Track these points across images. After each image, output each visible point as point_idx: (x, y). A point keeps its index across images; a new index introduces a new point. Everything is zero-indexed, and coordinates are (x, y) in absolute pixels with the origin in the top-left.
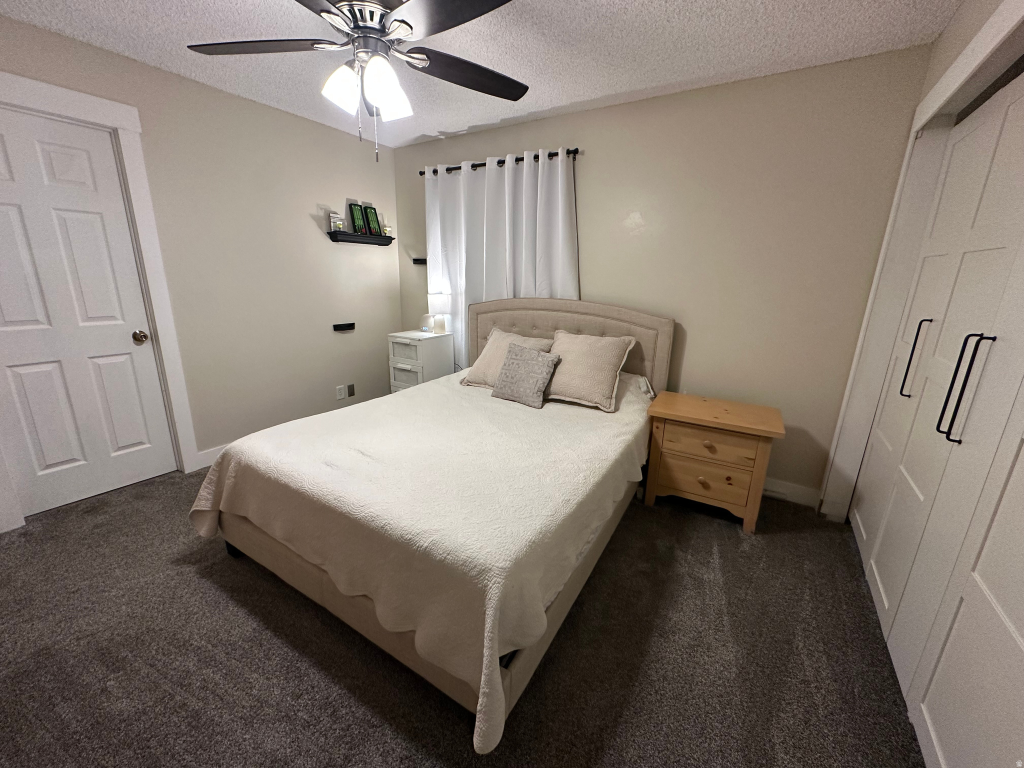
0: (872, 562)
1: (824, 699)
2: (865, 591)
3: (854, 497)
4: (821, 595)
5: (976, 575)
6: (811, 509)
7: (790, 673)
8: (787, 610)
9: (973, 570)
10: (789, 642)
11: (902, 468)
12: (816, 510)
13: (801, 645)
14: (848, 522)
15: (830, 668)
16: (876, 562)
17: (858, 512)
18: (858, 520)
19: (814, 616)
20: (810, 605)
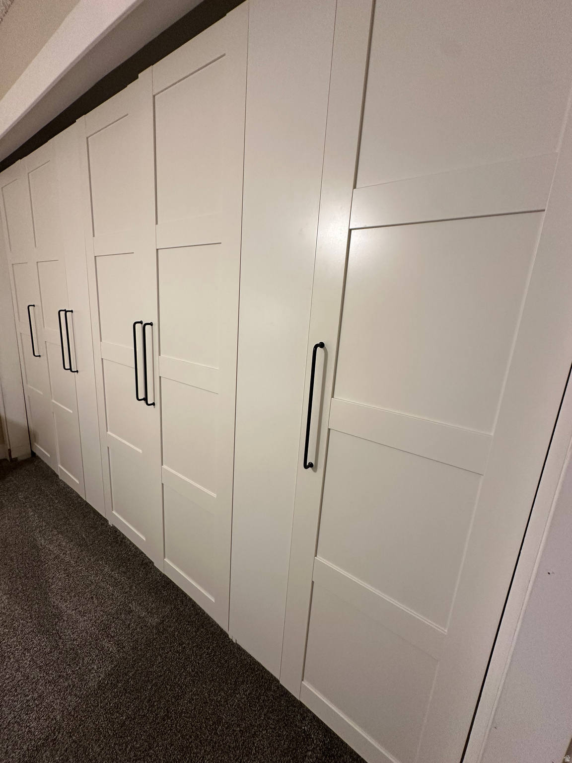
0: (60, 466)
1: (71, 555)
2: (63, 485)
3: (31, 436)
4: (39, 505)
5: (109, 433)
6: (5, 460)
7: (45, 561)
8: (22, 531)
9: (107, 431)
10: (35, 547)
11: (53, 401)
12: (8, 459)
13: (43, 541)
14: (33, 454)
15: (66, 538)
16: (62, 465)
17: (37, 443)
18: (40, 449)
19: (41, 520)
20: (36, 516)
